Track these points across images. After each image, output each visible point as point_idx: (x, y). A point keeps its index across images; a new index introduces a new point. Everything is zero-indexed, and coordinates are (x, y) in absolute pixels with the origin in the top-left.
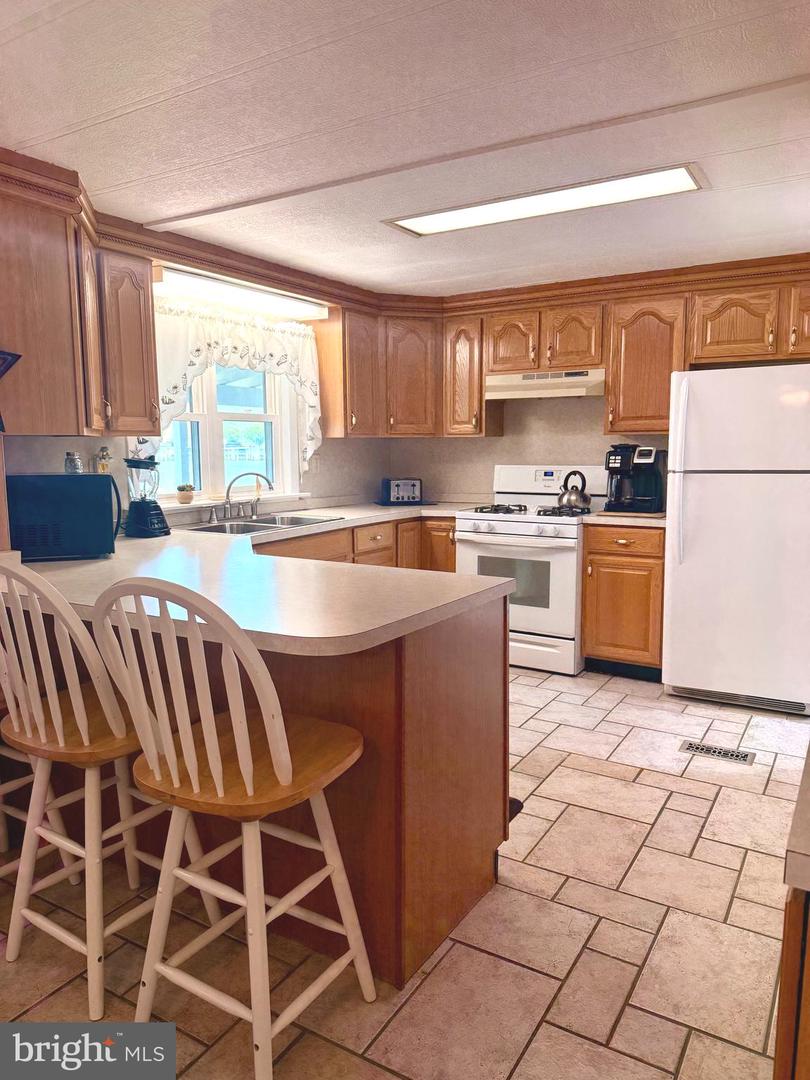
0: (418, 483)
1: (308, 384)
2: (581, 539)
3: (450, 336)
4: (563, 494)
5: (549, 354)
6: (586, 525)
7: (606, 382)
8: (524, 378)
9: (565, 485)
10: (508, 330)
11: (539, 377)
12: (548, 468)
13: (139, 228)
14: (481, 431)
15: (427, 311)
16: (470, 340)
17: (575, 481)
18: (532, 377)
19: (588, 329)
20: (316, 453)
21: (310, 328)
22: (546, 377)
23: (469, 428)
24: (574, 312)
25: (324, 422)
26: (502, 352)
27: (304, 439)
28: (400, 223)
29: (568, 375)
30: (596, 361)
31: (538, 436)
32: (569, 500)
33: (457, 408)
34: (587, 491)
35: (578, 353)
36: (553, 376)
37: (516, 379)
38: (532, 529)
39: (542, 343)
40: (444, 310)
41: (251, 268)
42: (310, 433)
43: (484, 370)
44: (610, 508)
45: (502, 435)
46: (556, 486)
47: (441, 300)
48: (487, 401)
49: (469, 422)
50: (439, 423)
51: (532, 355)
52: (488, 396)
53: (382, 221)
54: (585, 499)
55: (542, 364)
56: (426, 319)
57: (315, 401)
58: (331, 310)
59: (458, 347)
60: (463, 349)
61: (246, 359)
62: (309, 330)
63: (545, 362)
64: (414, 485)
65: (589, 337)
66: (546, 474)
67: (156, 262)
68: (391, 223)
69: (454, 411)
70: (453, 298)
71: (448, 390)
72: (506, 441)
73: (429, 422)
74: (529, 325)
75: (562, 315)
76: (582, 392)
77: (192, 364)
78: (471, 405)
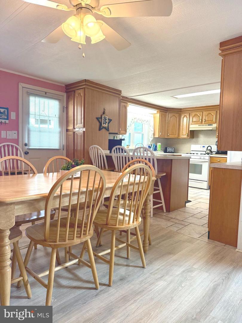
0: (173, 148)
1: (152, 126)
2: (209, 160)
3: (183, 116)
4: (206, 151)
5: (204, 121)
6: (211, 157)
7: (217, 127)
8: (199, 126)
9: (207, 149)
10: (195, 115)
11: (202, 125)
12: (204, 145)
13: (126, 98)
14: (188, 137)
15: (178, 111)
16: (187, 117)
17: (209, 148)
18: (200, 125)
19: (213, 116)
20: (152, 140)
21: (153, 115)
22: (204, 125)
23: (186, 136)
24: (210, 112)
25: (154, 134)
26: (194, 120)
27: (150, 138)
28: (174, 96)
29: (208, 125)
30: (215, 122)
31: (202, 138)
32: (208, 152)
33: (183, 132)
34: (212, 150)
35: (210, 121)
36: (205, 125)
37: (197, 126)
38: (199, 157)
39: (203, 118)
40: (181, 111)
41: (144, 104)
42: (151, 136)
43: (190, 124)
44: (216, 153)
45: (193, 138)
46: (205, 149)
47: (181, 109)
48: (190, 131)
49: (186, 135)
50: (179, 135)
51: (200, 121)
52: (190, 129)
53: (171, 96)
54: (211, 152)
55: (203, 123)
56: (177, 113)
57: (153, 130)
58: (157, 111)
59: (184, 119)
60: (185, 119)
61: (141, 121)
62: (152, 115)
63: (203, 122)
64: (172, 149)
65: (213, 117)
66: (203, 147)
67: (128, 103)
68: (172, 96)
69: (182, 133)
70: (184, 109)
71: (181, 128)
72: (194, 140)
73: (177, 134)
74: (200, 115)
75: (208, 112)
76: (211, 129)
77: (131, 122)
78: (186, 132)
